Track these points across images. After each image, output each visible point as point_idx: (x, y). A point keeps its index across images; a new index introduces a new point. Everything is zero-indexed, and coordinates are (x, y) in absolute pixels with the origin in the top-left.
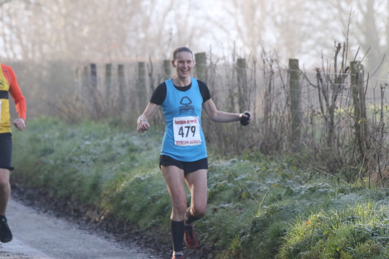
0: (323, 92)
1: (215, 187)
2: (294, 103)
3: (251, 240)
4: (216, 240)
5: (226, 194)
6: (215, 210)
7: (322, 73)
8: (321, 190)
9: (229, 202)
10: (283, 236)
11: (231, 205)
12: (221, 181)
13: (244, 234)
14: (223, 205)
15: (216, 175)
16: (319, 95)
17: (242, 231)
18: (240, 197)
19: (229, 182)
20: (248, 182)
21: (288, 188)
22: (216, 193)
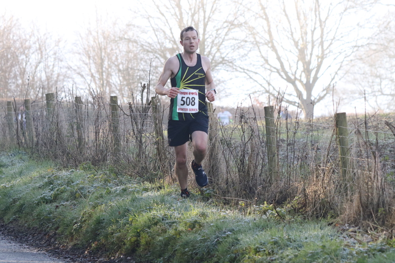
0: (134, 119)
1: (58, 190)
2: (114, 129)
3: (81, 227)
4: (57, 228)
5: (65, 195)
6: (57, 207)
7: (133, 106)
8: (130, 190)
9: (67, 201)
10: (102, 223)
11: (68, 203)
12: (62, 186)
13: (76, 223)
14: (63, 203)
15: (59, 182)
16: (132, 121)
17: (75, 221)
18: (75, 197)
19: (68, 186)
20: (81, 186)
21: (108, 189)
22: (58, 194)
